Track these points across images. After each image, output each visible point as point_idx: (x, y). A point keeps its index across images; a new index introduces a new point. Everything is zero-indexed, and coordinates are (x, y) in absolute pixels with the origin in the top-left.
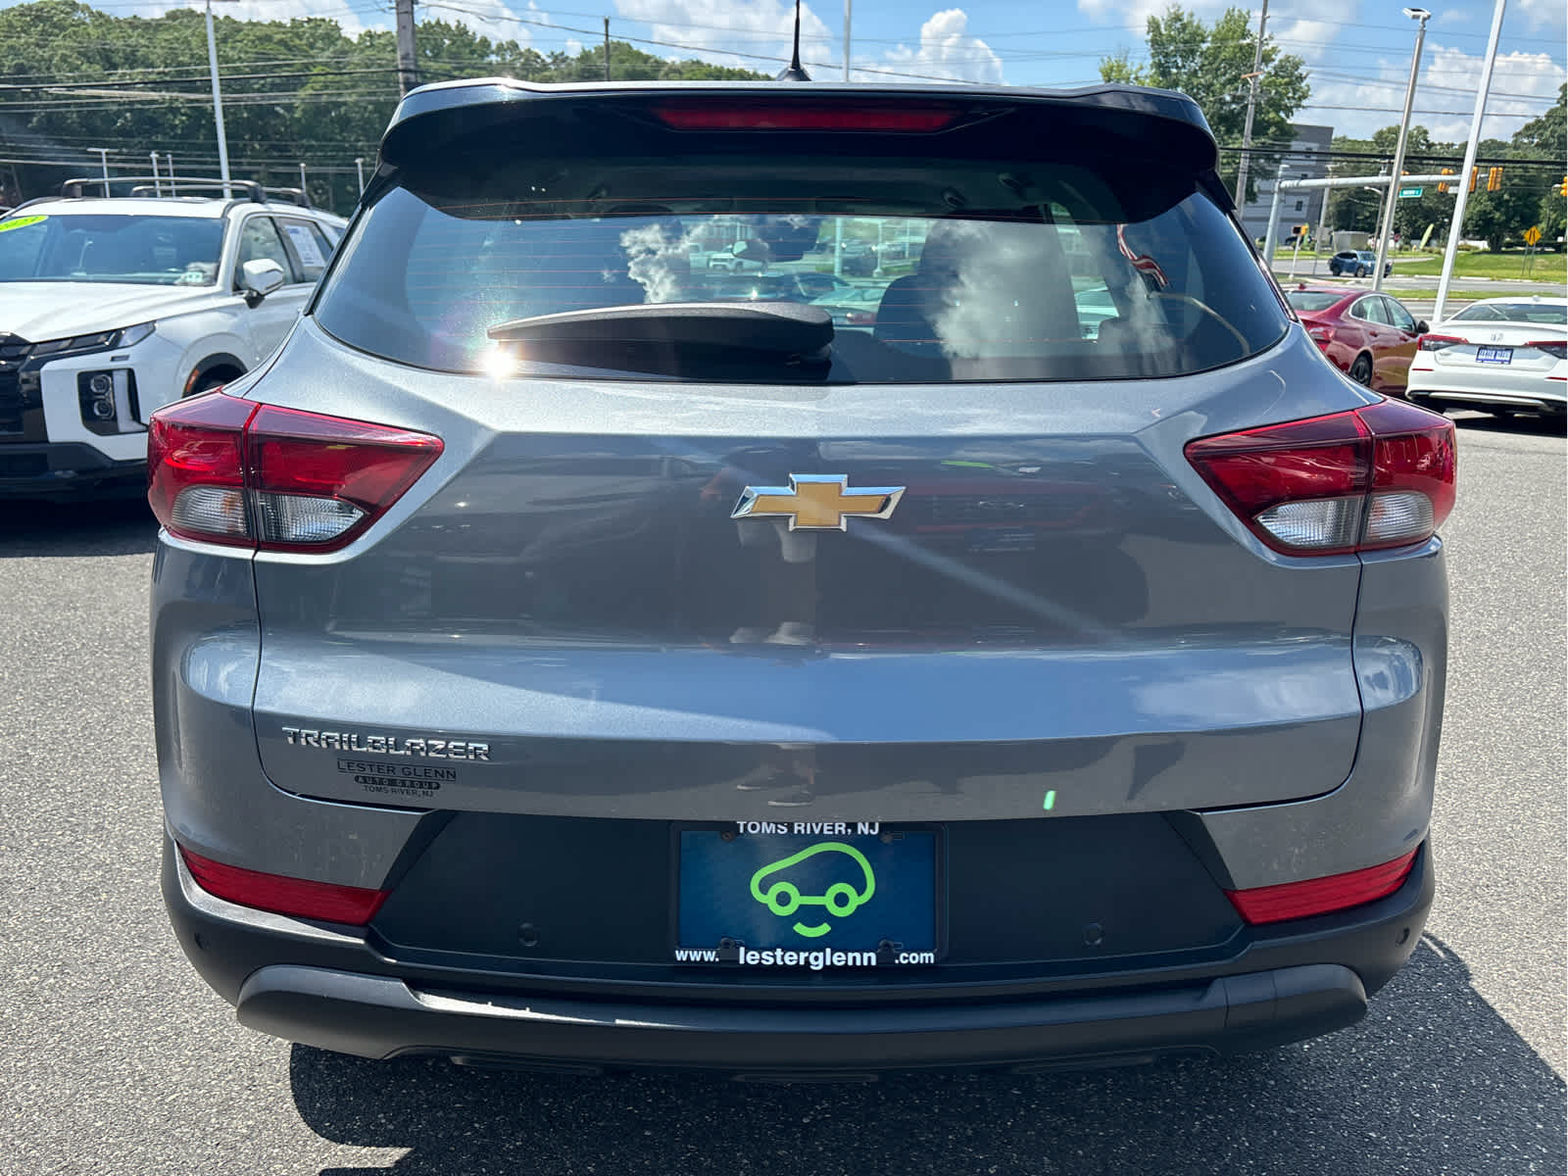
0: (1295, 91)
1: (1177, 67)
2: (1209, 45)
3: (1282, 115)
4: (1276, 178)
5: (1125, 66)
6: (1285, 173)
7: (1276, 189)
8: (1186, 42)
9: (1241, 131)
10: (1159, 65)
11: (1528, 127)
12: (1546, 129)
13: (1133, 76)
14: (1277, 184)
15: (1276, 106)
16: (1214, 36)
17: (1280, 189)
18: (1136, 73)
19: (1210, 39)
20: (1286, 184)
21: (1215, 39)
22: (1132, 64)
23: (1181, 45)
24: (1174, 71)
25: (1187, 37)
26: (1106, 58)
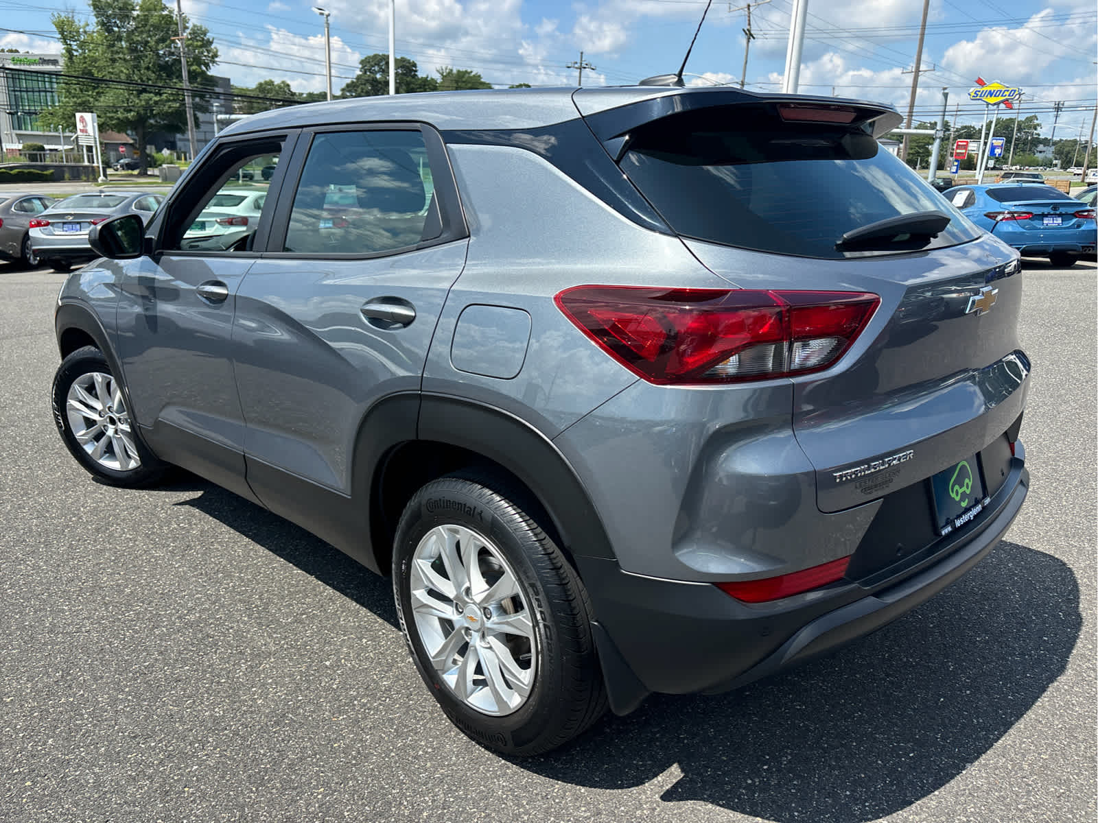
0: (208, 51)
1: (118, 27)
2: (138, 12)
3: (204, 68)
4: (212, 112)
5: (74, 22)
6: (219, 109)
7: (215, 120)
8: (120, 9)
9: (180, 77)
10: (103, 24)
11: (348, 86)
12: (358, 87)
13: (81, 30)
14: (214, 117)
15: (198, 61)
16: (141, 6)
17: (217, 120)
18: (84, 27)
19: (138, 8)
20: (220, 117)
21: (142, 9)
22: (80, 21)
23: (117, 11)
24: (116, 29)
25: (121, 5)
26: (55, 14)
